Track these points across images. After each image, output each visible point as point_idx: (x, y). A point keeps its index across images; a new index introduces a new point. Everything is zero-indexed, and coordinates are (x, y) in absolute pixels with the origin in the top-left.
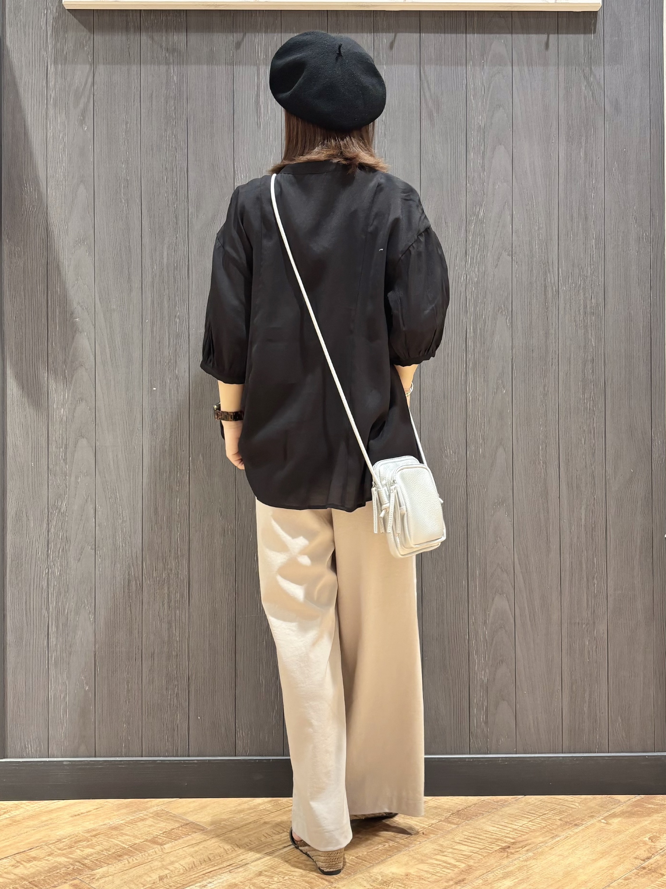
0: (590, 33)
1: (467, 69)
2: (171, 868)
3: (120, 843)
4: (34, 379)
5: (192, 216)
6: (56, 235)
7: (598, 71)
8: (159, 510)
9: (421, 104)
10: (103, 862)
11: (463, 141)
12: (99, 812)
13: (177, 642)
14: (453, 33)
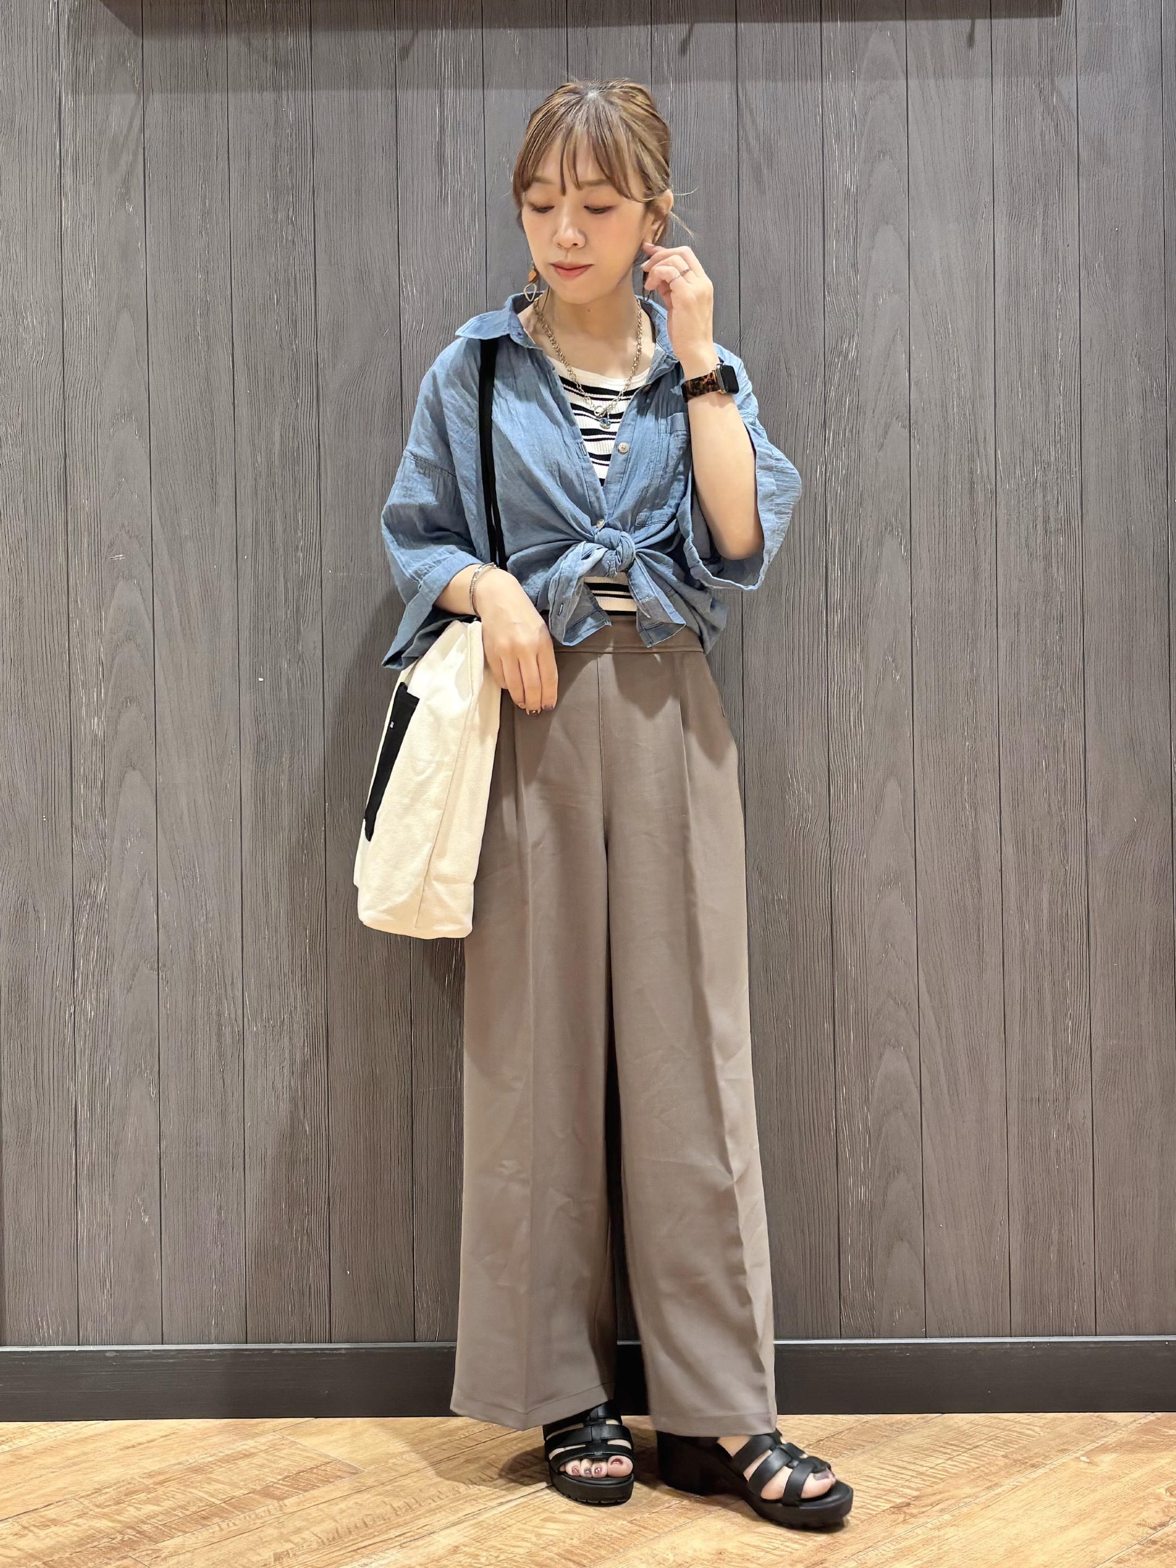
0: (1051, 14)
1: (824, 88)
2: (296, 1539)
3: (206, 1496)
5: (323, 362)
6: (81, 401)
7: (1066, 86)
8: (272, 898)
9: (740, 152)
10: (175, 1529)
11: (817, 219)
12: (169, 1442)
13: (307, 1136)
14: (797, 21)
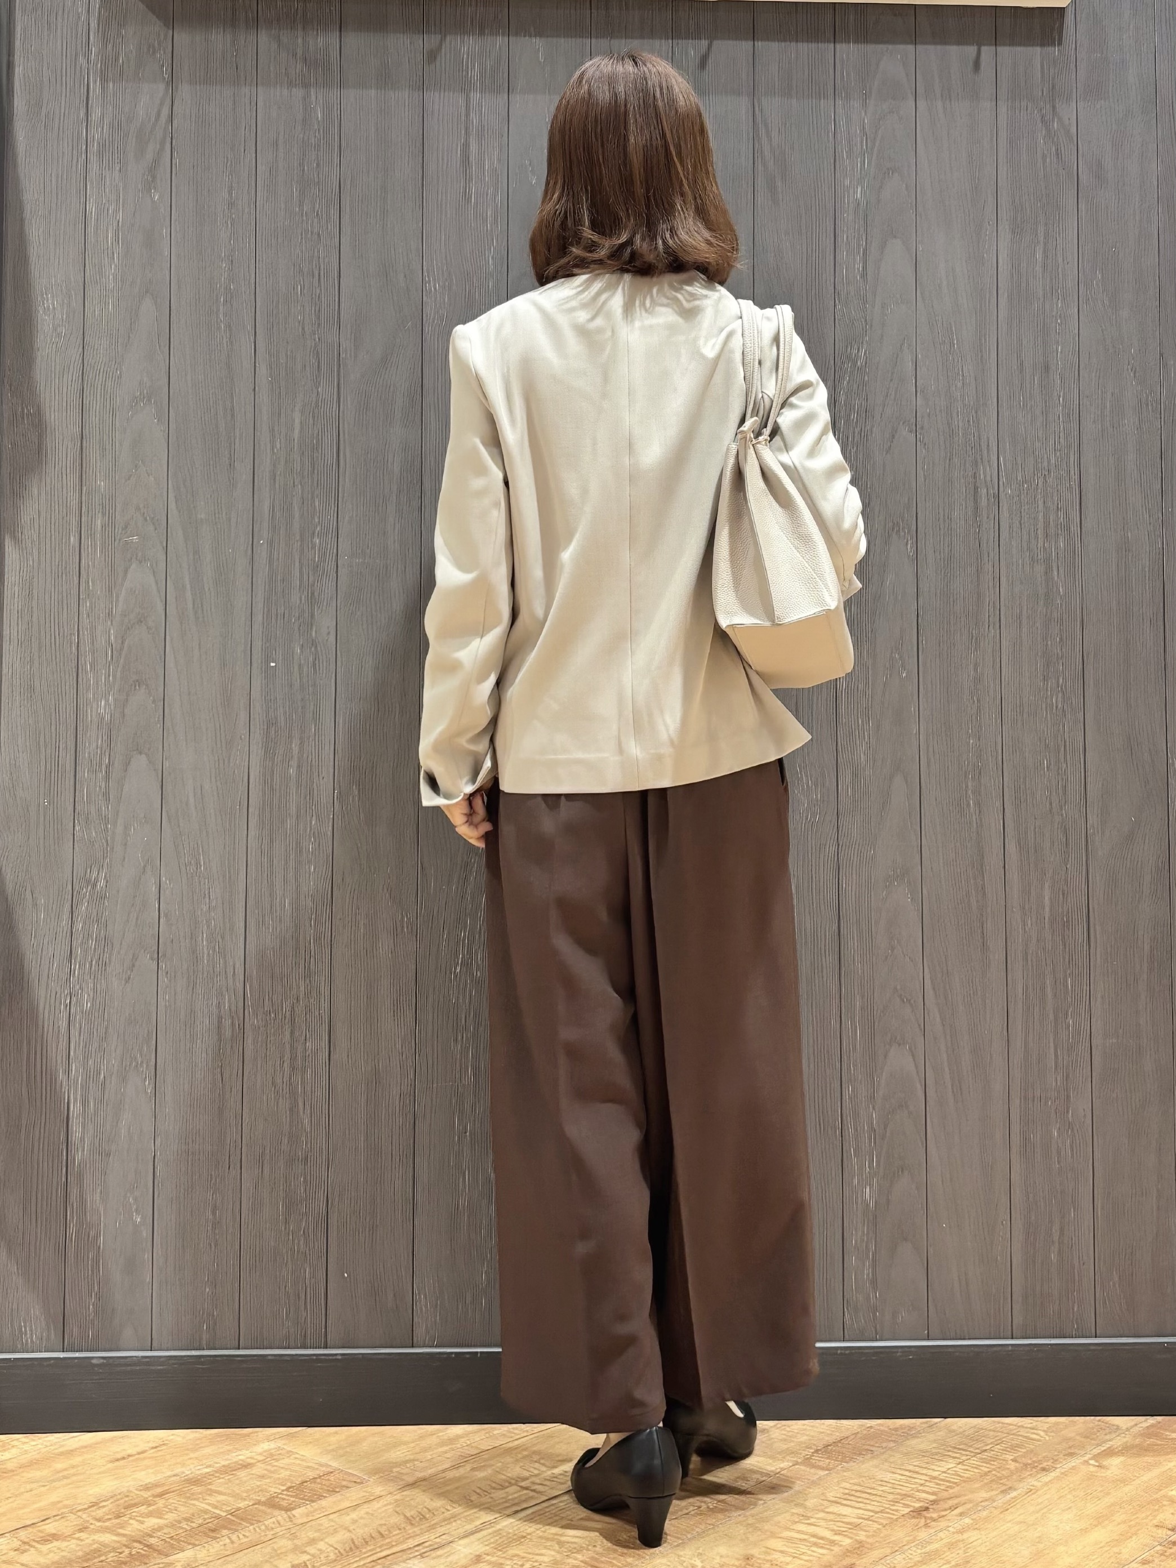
0: (1053, 44)
1: (837, 106)
4: (53, 645)
5: (346, 354)
6: (99, 386)
7: (1067, 112)
8: (277, 887)
9: (756, 165)
10: (184, 1541)
11: (828, 231)
12: (160, 1453)
13: (307, 1134)
14: (812, 42)
